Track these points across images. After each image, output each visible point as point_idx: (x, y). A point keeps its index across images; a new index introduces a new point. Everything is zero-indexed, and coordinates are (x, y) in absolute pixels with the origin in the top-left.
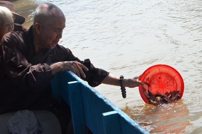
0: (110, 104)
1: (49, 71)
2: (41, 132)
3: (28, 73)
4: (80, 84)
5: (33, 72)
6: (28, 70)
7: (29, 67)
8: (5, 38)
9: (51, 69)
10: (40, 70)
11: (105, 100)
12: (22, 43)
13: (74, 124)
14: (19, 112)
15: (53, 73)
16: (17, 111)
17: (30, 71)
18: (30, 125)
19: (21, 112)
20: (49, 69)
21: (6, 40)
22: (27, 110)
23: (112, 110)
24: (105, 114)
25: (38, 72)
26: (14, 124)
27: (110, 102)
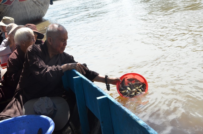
0: (101, 91)
1: (60, 70)
2: (56, 111)
3: (47, 72)
4: (81, 78)
5: (50, 71)
6: (46, 70)
7: (47, 68)
8: (29, 49)
9: (62, 68)
10: (55, 69)
11: (98, 89)
12: (41, 52)
13: (78, 105)
14: (40, 98)
15: (63, 71)
16: (39, 97)
17: (48, 70)
18: (48, 106)
19: (42, 98)
20: (60, 69)
21: (29, 50)
22: (46, 97)
23: (103, 95)
24: (98, 98)
25: (53, 71)
26: (38, 106)
27: (102, 90)
